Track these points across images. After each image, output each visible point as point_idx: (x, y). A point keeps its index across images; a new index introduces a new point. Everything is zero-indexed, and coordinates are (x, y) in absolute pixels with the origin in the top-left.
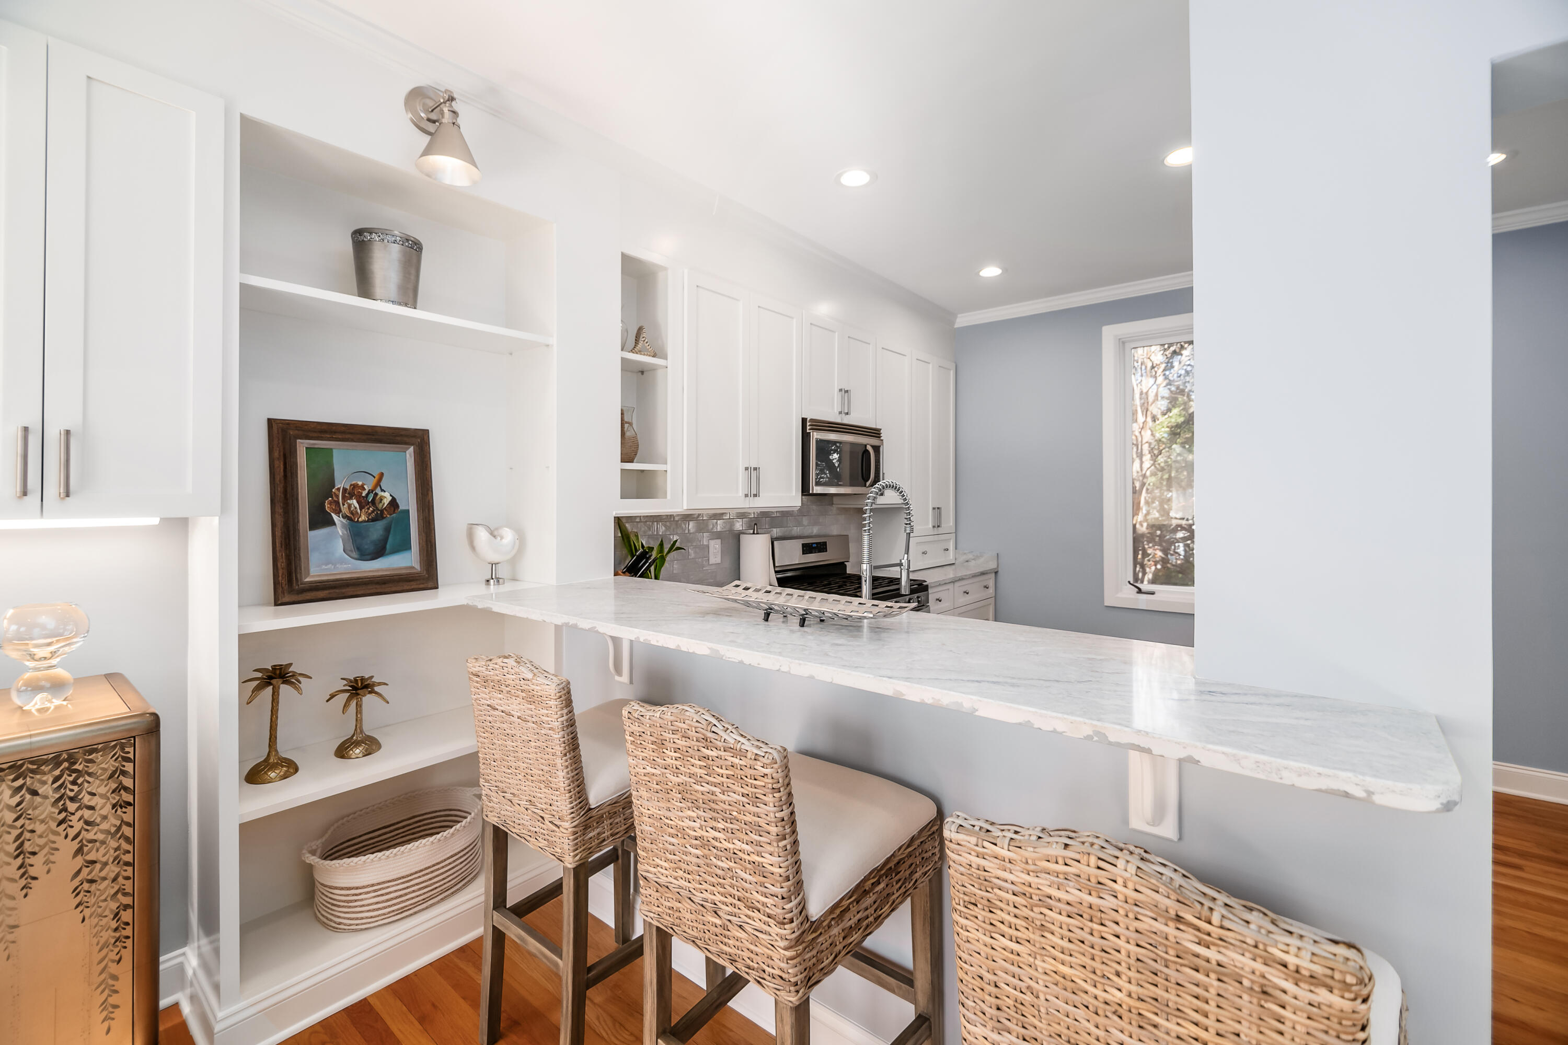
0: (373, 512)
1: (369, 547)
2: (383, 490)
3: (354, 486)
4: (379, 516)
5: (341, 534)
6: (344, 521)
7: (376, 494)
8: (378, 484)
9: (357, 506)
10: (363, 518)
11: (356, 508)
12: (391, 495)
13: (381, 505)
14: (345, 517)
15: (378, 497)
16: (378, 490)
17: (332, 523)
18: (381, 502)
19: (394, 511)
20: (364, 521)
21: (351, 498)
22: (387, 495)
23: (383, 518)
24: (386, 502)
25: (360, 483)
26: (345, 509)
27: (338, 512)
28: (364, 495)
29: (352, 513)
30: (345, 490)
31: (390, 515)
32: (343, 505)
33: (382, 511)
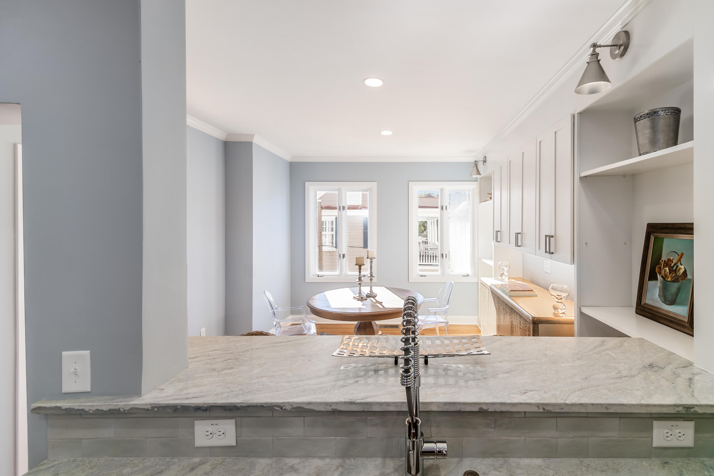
0: (674, 276)
1: (669, 297)
2: (681, 264)
3: (669, 260)
4: (676, 280)
5: (659, 286)
6: (662, 279)
7: (677, 266)
8: (679, 260)
9: (668, 271)
10: (669, 279)
11: (667, 273)
12: (684, 268)
13: (679, 273)
14: (662, 277)
15: (678, 268)
16: (679, 264)
17: (656, 279)
18: (679, 271)
19: (684, 278)
20: (669, 281)
21: (666, 267)
22: (682, 267)
23: (678, 281)
24: (682, 271)
25: (672, 258)
26: (663, 272)
27: (660, 273)
28: (672, 266)
29: (665, 275)
30: (665, 261)
31: (682, 280)
32: (663, 270)
33: (678, 277)
